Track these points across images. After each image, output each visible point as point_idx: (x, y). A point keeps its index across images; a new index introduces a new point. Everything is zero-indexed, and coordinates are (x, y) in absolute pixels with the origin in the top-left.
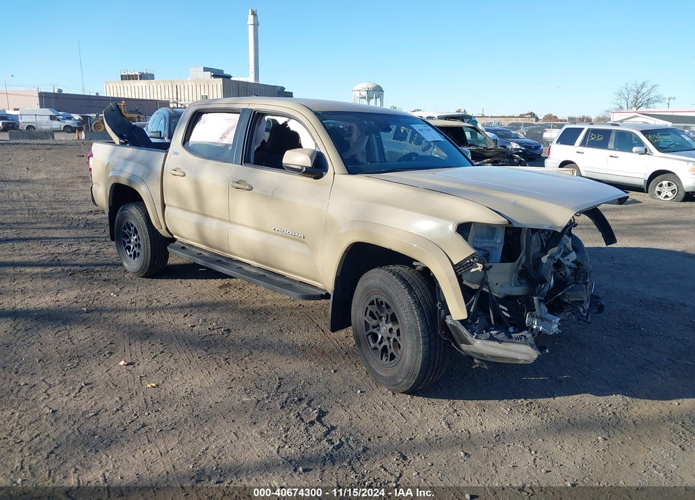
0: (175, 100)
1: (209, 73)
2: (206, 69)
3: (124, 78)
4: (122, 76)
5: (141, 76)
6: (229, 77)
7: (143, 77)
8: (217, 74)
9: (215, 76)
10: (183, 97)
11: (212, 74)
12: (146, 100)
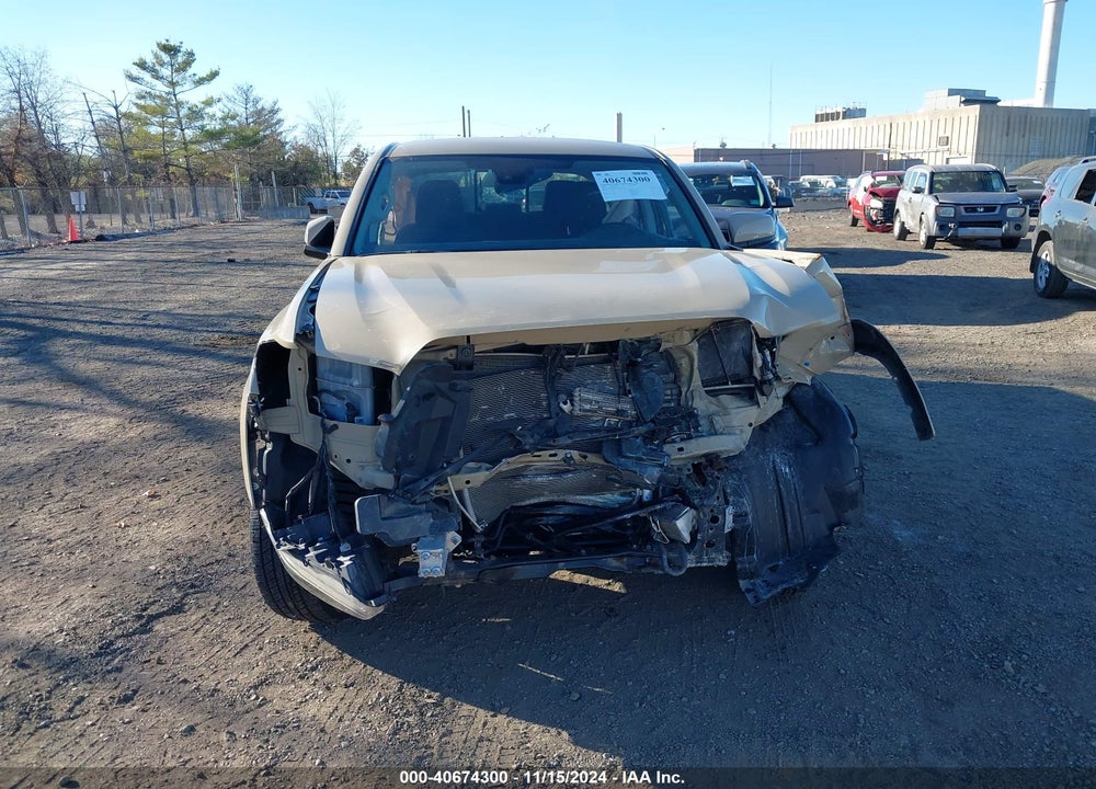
0: (886, 148)
1: (957, 98)
2: (952, 92)
3: (820, 118)
4: (817, 116)
5: (844, 113)
6: (994, 101)
7: (848, 114)
8: (972, 98)
9: (967, 102)
10: (900, 143)
11: (963, 99)
12: (847, 150)
